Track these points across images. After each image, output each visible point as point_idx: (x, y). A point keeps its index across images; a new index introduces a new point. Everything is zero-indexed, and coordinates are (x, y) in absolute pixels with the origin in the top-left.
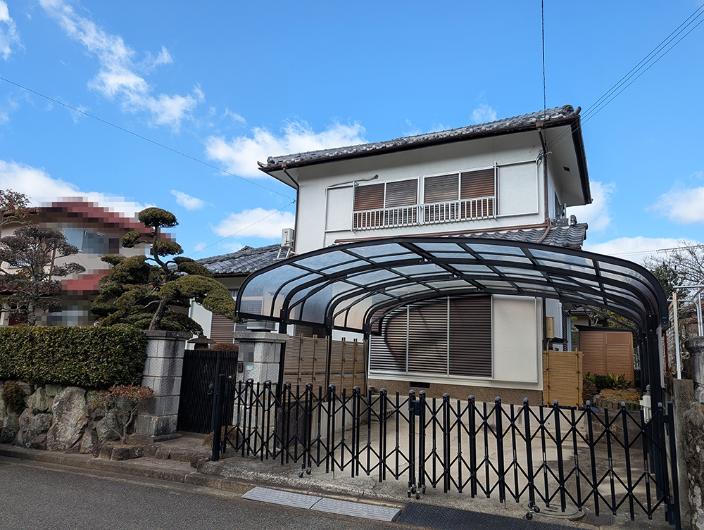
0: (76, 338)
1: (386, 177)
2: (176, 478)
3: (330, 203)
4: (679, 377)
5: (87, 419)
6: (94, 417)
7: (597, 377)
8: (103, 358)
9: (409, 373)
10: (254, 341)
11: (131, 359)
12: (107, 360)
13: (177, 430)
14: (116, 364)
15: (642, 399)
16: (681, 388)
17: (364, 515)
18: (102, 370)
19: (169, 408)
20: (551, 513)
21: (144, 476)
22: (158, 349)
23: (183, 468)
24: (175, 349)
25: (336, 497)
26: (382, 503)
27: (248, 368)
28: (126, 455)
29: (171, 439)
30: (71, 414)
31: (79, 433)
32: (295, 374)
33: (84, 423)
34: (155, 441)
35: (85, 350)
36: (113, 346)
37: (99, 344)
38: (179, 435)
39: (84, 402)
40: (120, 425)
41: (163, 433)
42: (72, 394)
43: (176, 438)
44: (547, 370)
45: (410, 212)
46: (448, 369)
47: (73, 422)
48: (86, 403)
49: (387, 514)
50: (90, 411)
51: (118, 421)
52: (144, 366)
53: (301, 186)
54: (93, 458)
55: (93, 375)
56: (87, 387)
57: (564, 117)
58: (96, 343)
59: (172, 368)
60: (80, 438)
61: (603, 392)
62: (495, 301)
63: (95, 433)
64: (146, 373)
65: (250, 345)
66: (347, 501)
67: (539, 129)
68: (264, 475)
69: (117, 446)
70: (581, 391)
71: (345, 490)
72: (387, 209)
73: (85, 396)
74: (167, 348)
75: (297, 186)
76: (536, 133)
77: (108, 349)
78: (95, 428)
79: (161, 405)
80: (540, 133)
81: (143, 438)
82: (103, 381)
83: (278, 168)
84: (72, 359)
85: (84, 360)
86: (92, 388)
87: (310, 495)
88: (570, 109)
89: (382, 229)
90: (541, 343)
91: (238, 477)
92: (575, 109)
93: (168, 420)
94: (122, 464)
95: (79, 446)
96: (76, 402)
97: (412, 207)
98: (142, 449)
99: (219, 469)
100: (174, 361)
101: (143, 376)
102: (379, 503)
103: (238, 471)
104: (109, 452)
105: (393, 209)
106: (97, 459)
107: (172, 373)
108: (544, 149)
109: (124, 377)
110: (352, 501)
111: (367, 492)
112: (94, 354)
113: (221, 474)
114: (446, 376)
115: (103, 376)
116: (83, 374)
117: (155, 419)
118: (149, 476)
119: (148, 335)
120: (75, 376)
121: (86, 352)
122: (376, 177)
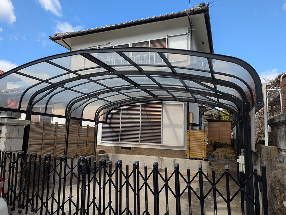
1: (114, 43)
4: (267, 144)
7: (215, 142)
9: (120, 143)
10: (2, 125)
15: (238, 158)
16: (268, 153)
44: (189, 140)
46: (140, 140)
53: (73, 49)
57: (201, 8)
61: (218, 150)
67: (188, 15)
70: (206, 151)
75: (70, 49)
76: (187, 17)
80: (189, 17)
83: (59, 38)
88: (204, 5)
90: (186, 125)
92: (206, 4)
108: (191, 27)
122: (109, 43)
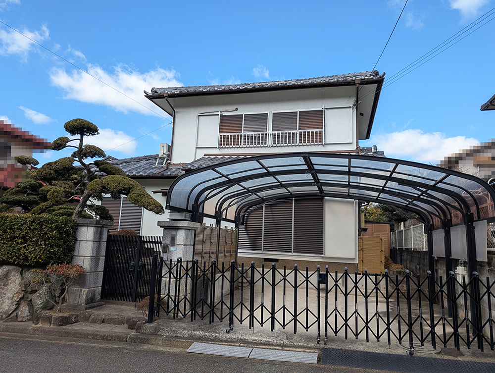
0: (14, 225)
1: (244, 110)
2: (119, 339)
3: (200, 126)
5: (23, 292)
6: (30, 291)
8: (41, 241)
9: (264, 252)
10: (177, 228)
11: (65, 242)
12: (45, 243)
13: (101, 298)
14: (52, 246)
17: (294, 360)
18: (40, 252)
19: (96, 282)
20: (419, 349)
21: (88, 338)
22: (87, 234)
23: (120, 330)
24: (101, 234)
25: (264, 347)
26: (302, 350)
27: (172, 249)
28: (65, 321)
29: (97, 306)
30: (7, 289)
31: (16, 305)
32: (200, 254)
33: (20, 296)
34: (86, 309)
35: (23, 235)
36: (50, 231)
37: (37, 229)
38: (103, 303)
39: (20, 279)
40: (53, 297)
41: (91, 302)
42: (8, 273)
43: (101, 305)
44: (361, 250)
45: (262, 137)
46: (293, 250)
47: (9, 295)
48: (22, 279)
49: (311, 358)
50: (26, 286)
51: (51, 294)
52: (74, 248)
53: (177, 112)
54: (33, 325)
55: (31, 256)
56: (24, 265)
57: (374, 78)
58: (34, 229)
59: (98, 249)
60: (16, 309)
62: (326, 202)
63: (30, 304)
64: (76, 253)
65: (173, 232)
66: (273, 349)
67: (357, 85)
68: (198, 333)
69: (55, 315)
70: (384, 263)
71: (268, 341)
72: (245, 133)
73: (21, 274)
74: (96, 233)
75: (173, 112)
76: (355, 86)
77: (46, 233)
78: (31, 300)
79: (90, 279)
80: (357, 87)
81: (75, 307)
82: (40, 260)
83: (161, 97)
84: (10, 242)
85: (22, 243)
86: (29, 267)
87: (242, 346)
88: (377, 73)
89: (241, 148)
90: (357, 231)
91: (175, 335)
92: (381, 74)
93: (94, 291)
94: (64, 329)
95: (17, 316)
96: (12, 278)
97: (264, 133)
98: (78, 316)
99: (157, 330)
100: (100, 244)
101: (73, 256)
102: (300, 350)
103: (174, 331)
104: (49, 319)
105: (250, 133)
106: (38, 325)
107: (98, 254)
109: (59, 257)
110: (278, 349)
111: (286, 342)
112: (32, 238)
113: (159, 333)
114: (291, 254)
115: (41, 256)
116: (21, 255)
117: (85, 291)
118: (93, 338)
119: (78, 222)
120: (14, 256)
121: (24, 237)
122: (237, 109)
